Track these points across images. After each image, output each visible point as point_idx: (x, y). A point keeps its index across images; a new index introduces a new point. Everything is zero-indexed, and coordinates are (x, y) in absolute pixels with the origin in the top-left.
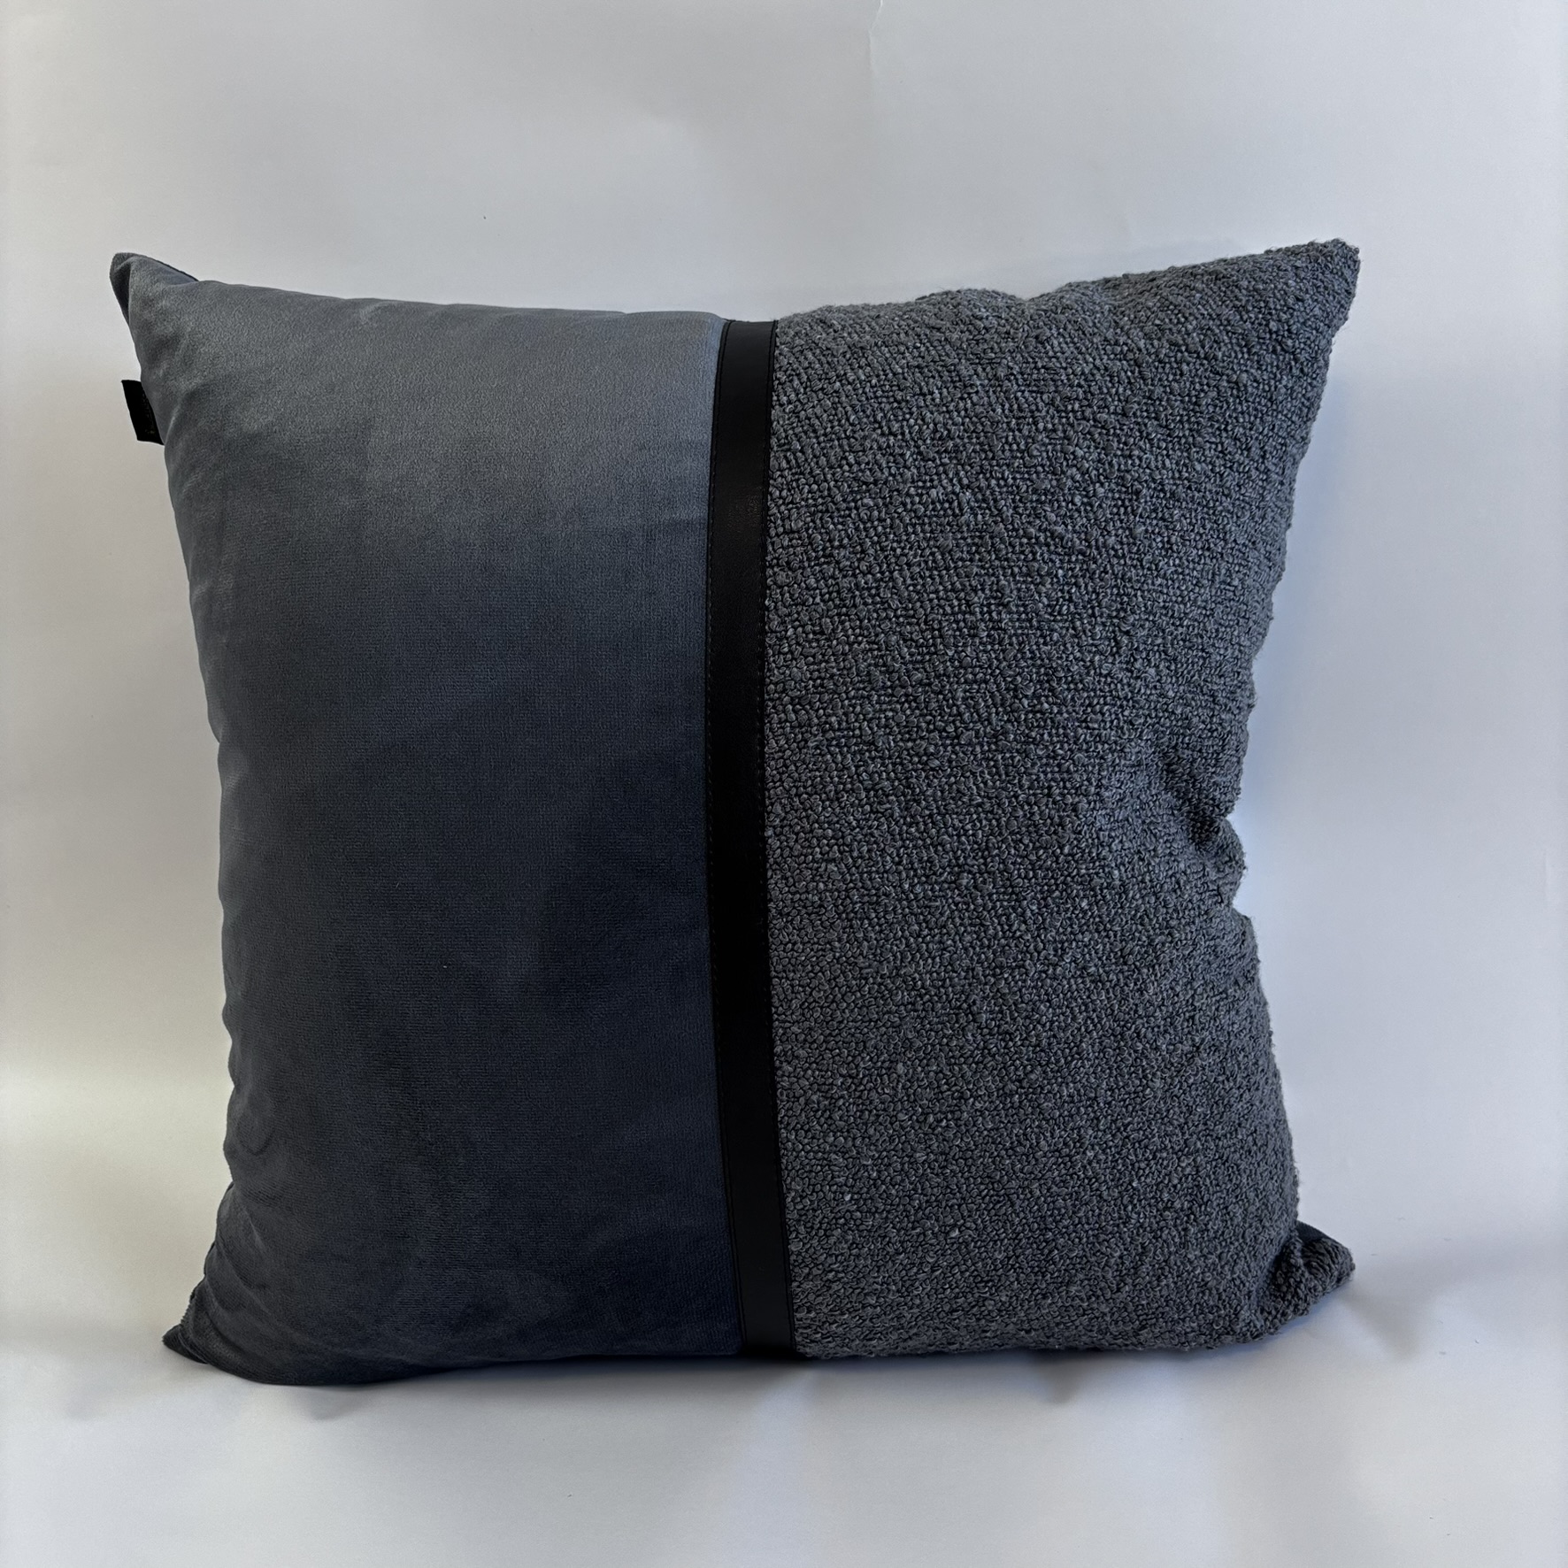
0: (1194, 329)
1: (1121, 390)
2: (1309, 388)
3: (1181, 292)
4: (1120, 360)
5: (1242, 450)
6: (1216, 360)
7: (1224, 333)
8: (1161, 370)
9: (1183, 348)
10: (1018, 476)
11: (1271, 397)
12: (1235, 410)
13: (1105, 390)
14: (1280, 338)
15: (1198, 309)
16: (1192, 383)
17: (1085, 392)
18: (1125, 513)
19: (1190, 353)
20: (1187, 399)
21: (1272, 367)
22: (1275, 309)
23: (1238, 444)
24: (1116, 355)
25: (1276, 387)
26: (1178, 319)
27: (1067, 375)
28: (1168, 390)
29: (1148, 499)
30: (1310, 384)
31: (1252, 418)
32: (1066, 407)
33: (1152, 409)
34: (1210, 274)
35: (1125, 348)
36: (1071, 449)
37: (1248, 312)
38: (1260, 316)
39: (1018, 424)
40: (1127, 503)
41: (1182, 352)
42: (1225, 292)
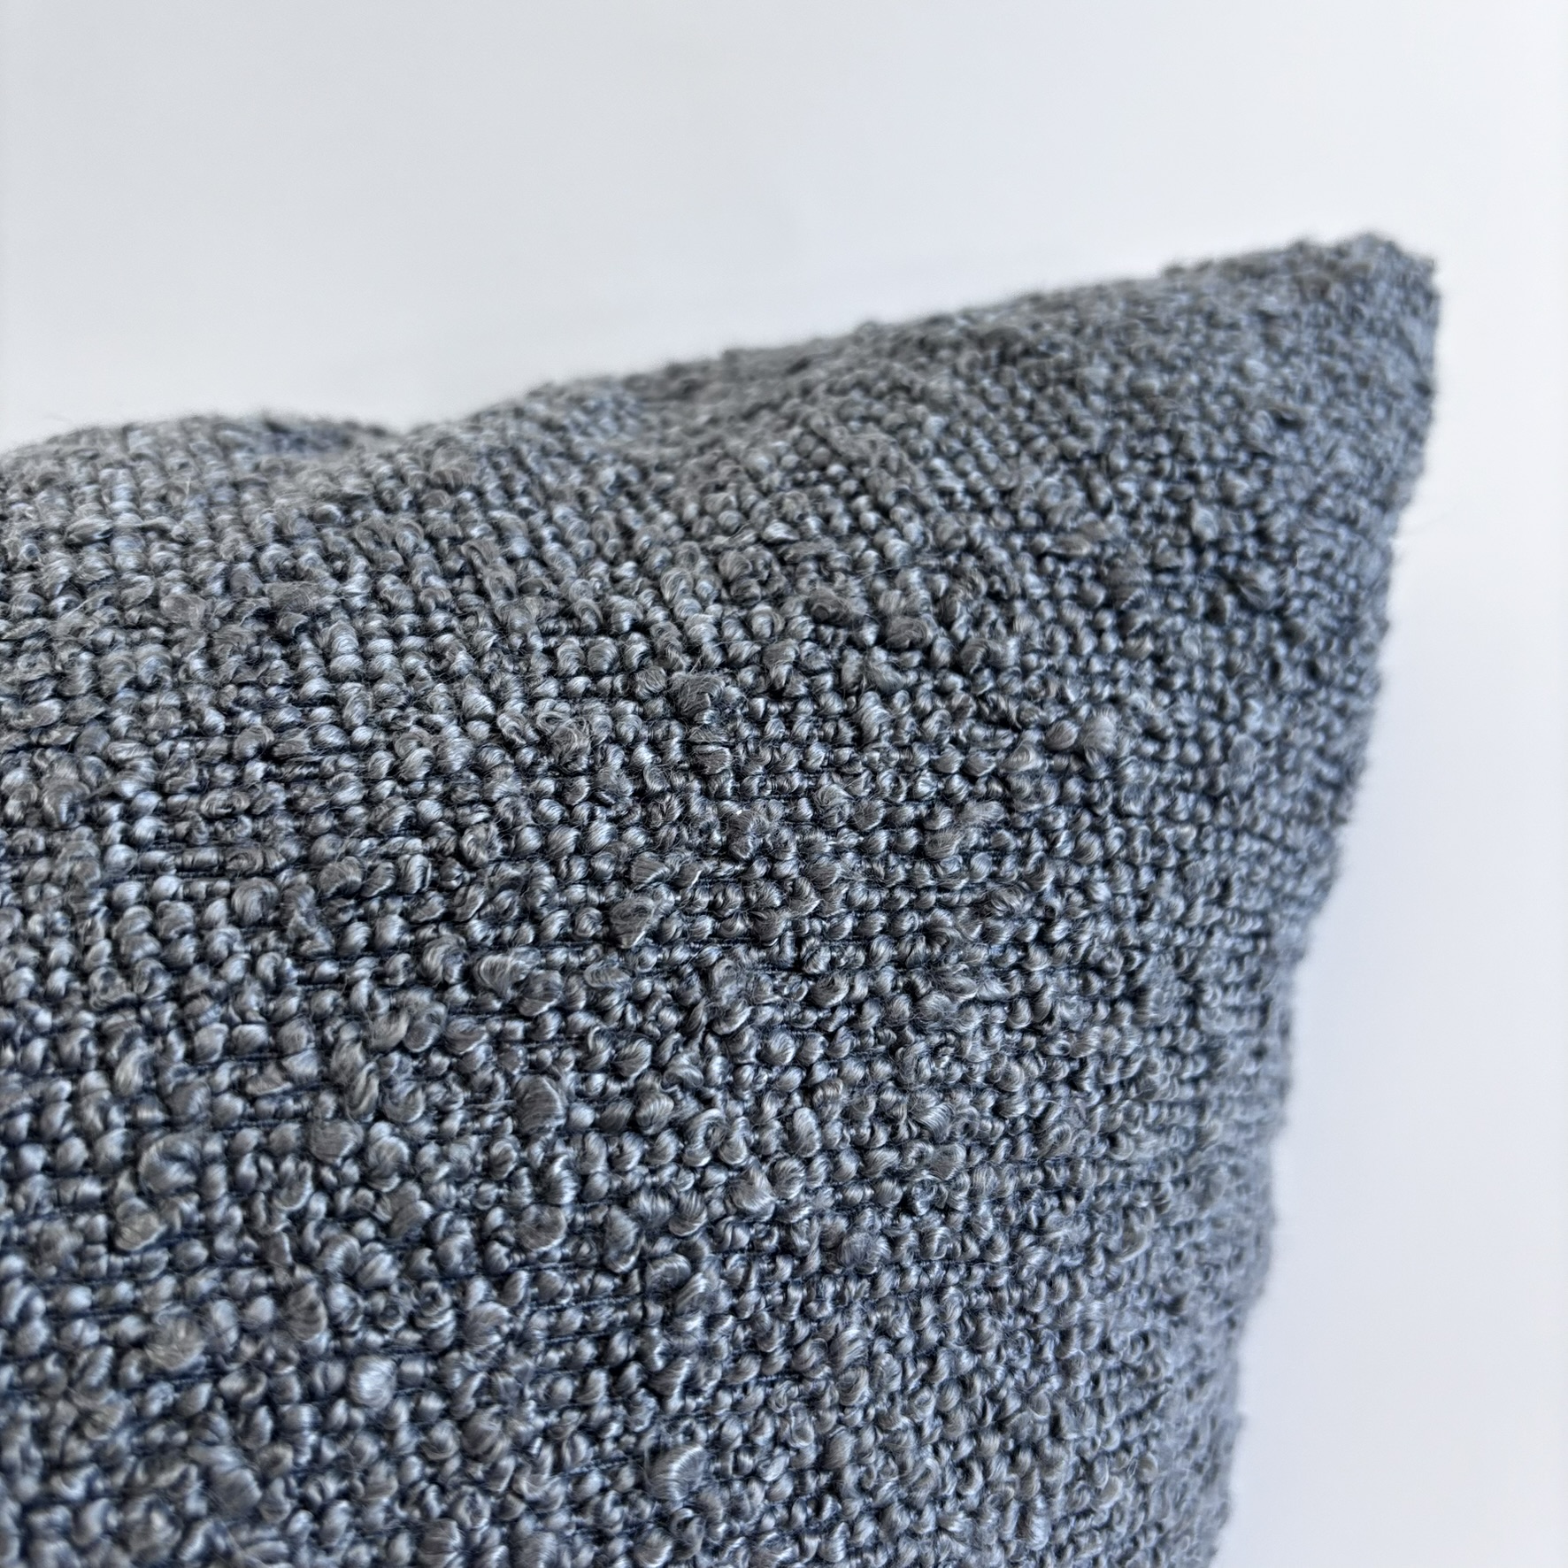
0: (915, 552)
1: (601, 833)
2: (1338, 726)
3: (878, 408)
4: (611, 697)
5: (1112, 1003)
6: (997, 671)
7: (1027, 561)
8: (774, 729)
9: (869, 634)
10: (80, 1297)
11: (1212, 784)
12: (1078, 856)
13: (531, 839)
14: (1230, 563)
15: (932, 473)
16: (906, 770)
17: (436, 857)
18: (618, 1393)
19: (894, 649)
20: (882, 838)
21: (1208, 671)
22: (1210, 460)
23: (1097, 983)
24: (596, 676)
25: (1226, 745)
26: (855, 515)
27: (369, 781)
28: (805, 809)
29: (725, 1301)
30: (1341, 711)
31: (1146, 876)
32: (340, 932)
33: (736, 898)
34: (982, 342)
35: (638, 646)
36: (350, 1135)
37: (1112, 475)
38: (1159, 488)
39: (102, 1037)
40: (621, 1347)
41: (863, 649)
42: (1031, 406)
